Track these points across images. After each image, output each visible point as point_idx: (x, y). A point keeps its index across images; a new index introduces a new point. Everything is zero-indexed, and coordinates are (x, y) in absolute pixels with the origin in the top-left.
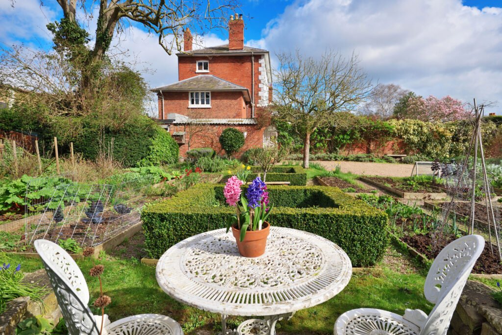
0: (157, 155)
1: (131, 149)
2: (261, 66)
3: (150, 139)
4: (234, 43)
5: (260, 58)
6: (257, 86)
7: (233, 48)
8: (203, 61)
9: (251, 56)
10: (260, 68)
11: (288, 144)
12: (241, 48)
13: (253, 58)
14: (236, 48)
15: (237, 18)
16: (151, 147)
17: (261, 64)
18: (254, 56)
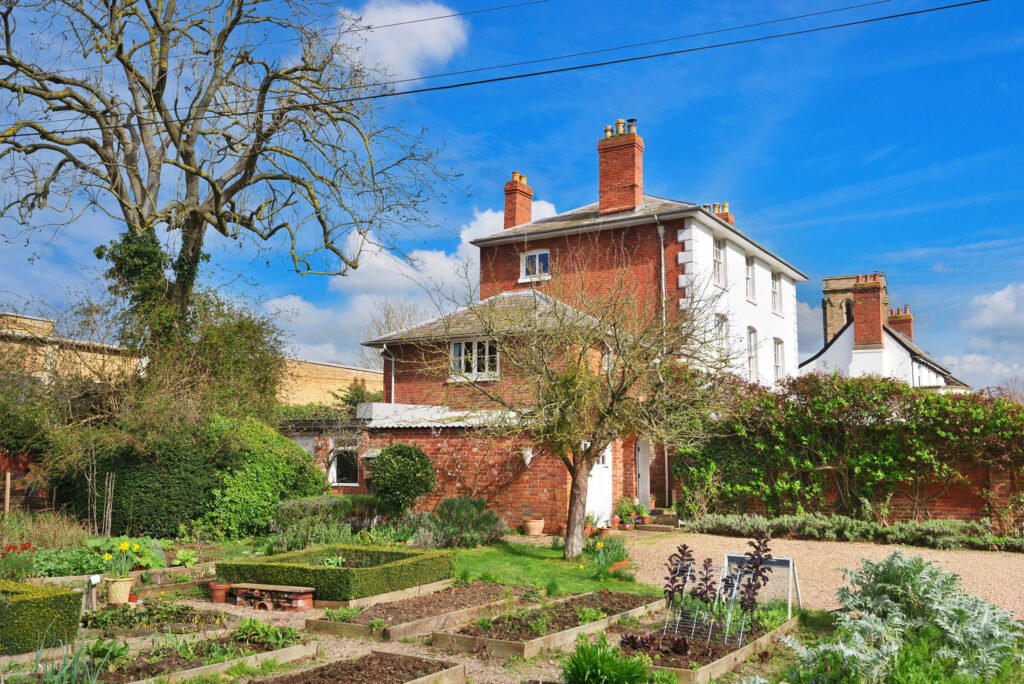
0: (231, 511)
1: (168, 497)
2: (683, 249)
3: (218, 473)
4: (613, 196)
5: (682, 227)
6: (673, 306)
7: (609, 210)
8: (537, 253)
9: (654, 225)
10: (680, 254)
11: (702, 480)
12: (631, 206)
13: (661, 230)
14: (616, 209)
15: (621, 130)
16: (217, 492)
17: (683, 243)
18: (663, 223)
